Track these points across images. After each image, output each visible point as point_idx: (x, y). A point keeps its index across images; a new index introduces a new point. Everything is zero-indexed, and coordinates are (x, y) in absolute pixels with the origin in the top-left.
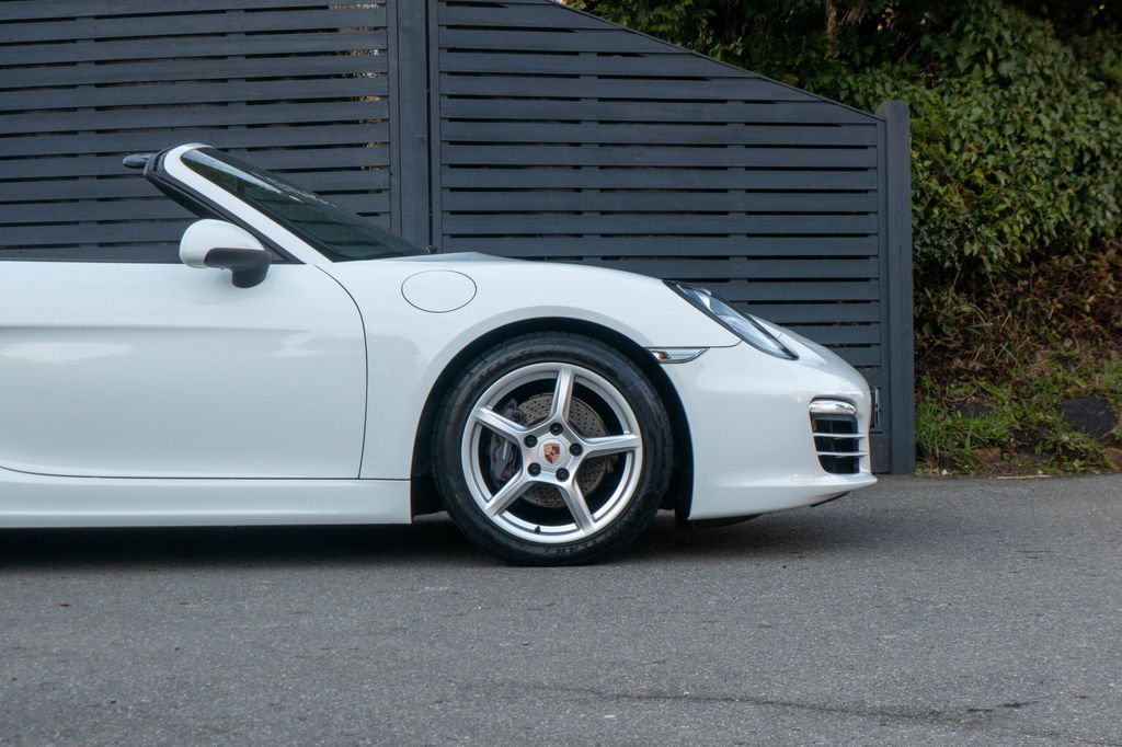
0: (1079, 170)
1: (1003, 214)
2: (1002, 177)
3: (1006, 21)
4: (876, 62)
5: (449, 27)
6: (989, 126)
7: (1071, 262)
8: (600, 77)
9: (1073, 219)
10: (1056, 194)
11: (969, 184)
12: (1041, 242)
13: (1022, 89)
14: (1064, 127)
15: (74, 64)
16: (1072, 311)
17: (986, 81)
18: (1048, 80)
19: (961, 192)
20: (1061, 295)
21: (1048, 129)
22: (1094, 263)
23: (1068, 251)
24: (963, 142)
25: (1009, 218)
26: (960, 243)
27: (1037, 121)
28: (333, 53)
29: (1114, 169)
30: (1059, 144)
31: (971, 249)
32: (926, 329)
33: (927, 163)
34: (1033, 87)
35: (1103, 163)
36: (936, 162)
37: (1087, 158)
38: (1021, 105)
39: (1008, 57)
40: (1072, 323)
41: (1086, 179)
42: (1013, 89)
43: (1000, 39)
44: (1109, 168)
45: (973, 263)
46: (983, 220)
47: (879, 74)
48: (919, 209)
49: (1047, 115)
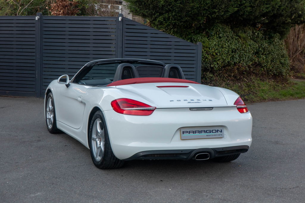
0: (232, 52)
1: (218, 60)
2: (218, 54)
3: (221, 27)
4: (199, 33)
5: (126, 29)
6: (217, 45)
7: (230, 68)
8: (151, 37)
9: (231, 60)
10: (228, 56)
11: (213, 55)
12: (225, 64)
13: (223, 39)
14: (230, 45)
15: (65, 31)
16: (230, 76)
17: (217, 37)
18: (228, 37)
19: (211, 56)
20: (228, 73)
21: (227, 46)
22: (234, 68)
23: (230, 66)
24: (212, 48)
25: (219, 61)
26: (210, 65)
27: (225, 44)
28: (107, 32)
29: (239, 52)
30: (229, 48)
31: (212, 66)
32: (204, 79)
33: (205, 52)
34: (225, 38)
35: (237, 51)
36: (207, 51)
37: (234, 50)
38: (222, 42)
39: (221, 33)
40: (230, 78)
41: (233, 54)
42: (221, 39)
43: (220, 30)
44: (238, 52)
45: (212, 68)
46: (215, 61)
47: (199, 36)
48: (204, 59)
49: (227, 43)
